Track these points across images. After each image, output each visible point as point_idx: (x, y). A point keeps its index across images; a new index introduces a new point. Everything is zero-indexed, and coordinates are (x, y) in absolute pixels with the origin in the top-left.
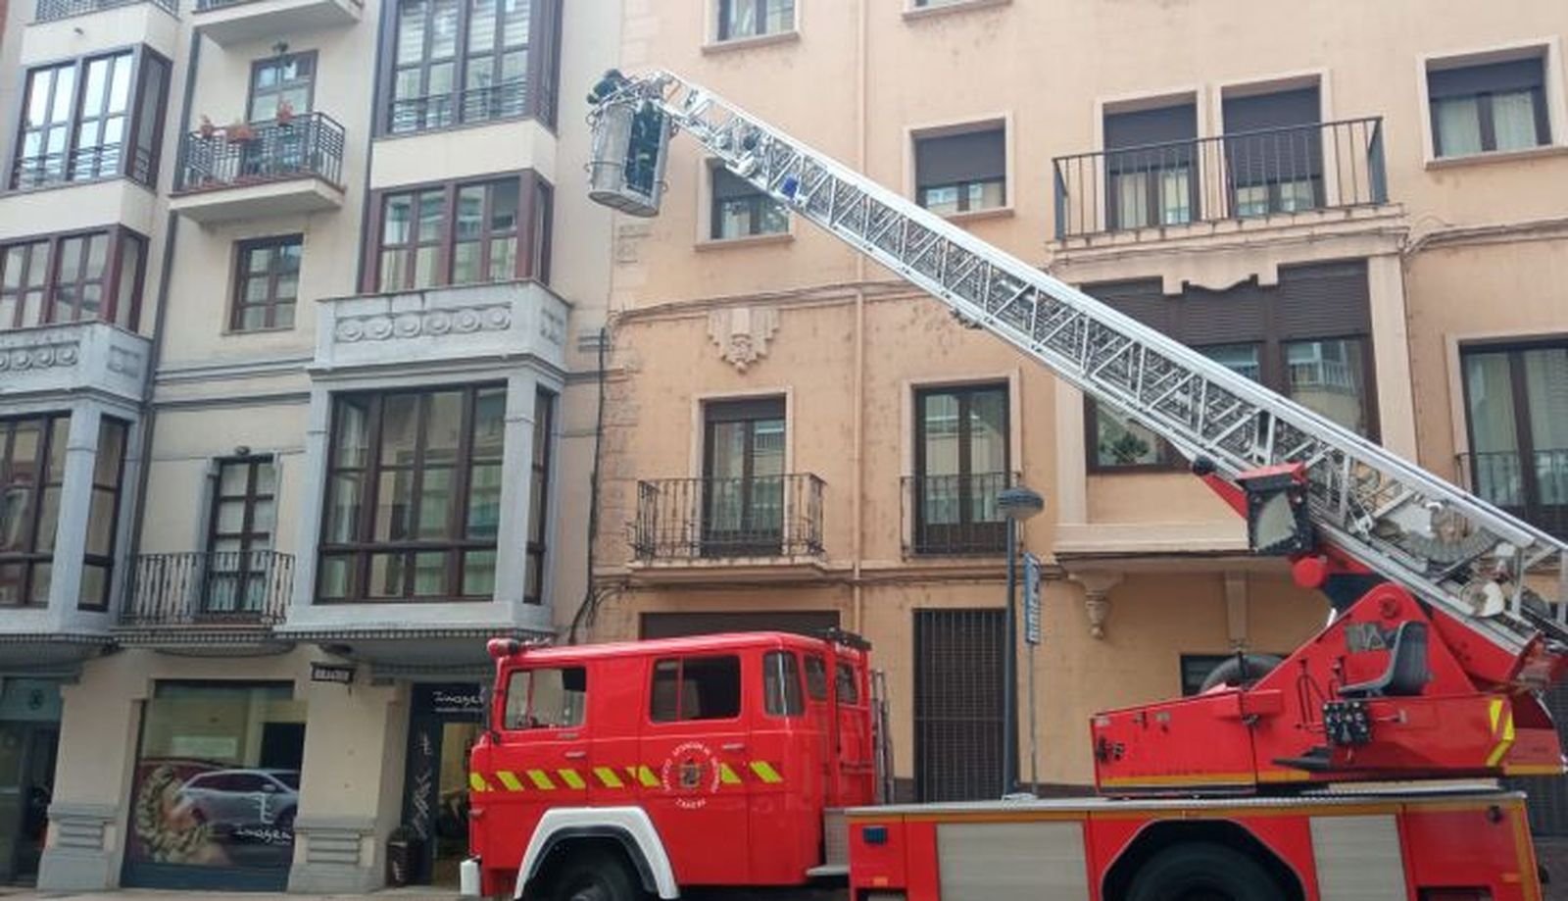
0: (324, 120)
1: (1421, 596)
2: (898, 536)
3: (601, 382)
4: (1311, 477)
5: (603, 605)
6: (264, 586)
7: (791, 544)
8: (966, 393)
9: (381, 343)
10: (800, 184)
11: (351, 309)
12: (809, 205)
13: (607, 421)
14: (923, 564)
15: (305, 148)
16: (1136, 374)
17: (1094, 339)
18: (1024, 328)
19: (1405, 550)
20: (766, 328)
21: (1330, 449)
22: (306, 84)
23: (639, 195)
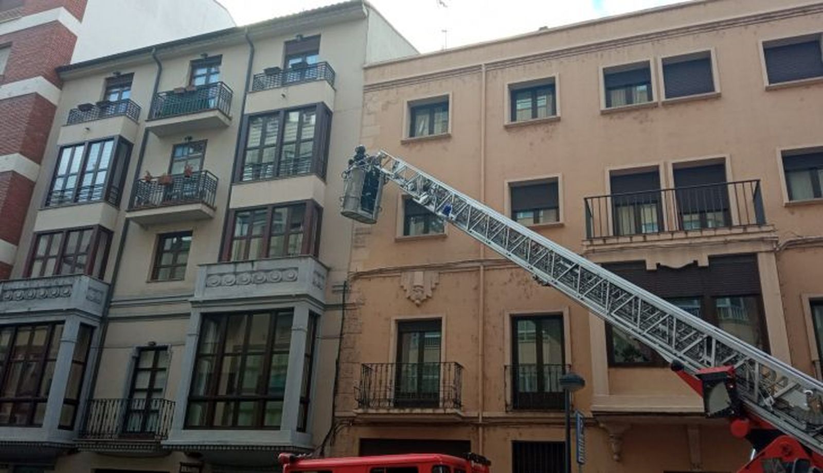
0: (208, 174)
1: (804, 443)
2: (503, 398)
3: (343, 309)
4: (737, 373)
5: (339, 434)
6: (158, 417)
7: (444, 401)
8: (539, 320)
9: (231, 287)
10: (452, 210)
11: (215, 270)
12: (457, 220)
13: (345, 331)
14: (517, 415)
15: (197, 188)
16: (636, 314)
17: (613, 294)
18: (574, 286)
19: (793, 417)
20: (431, 282)
21: (747, 358)
22: (200, 156)
23: (367, 213)
